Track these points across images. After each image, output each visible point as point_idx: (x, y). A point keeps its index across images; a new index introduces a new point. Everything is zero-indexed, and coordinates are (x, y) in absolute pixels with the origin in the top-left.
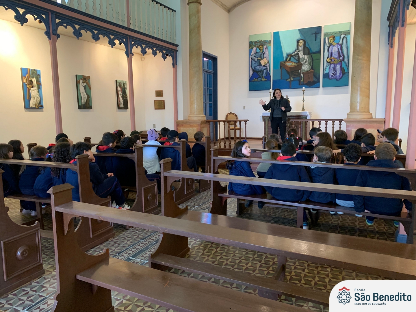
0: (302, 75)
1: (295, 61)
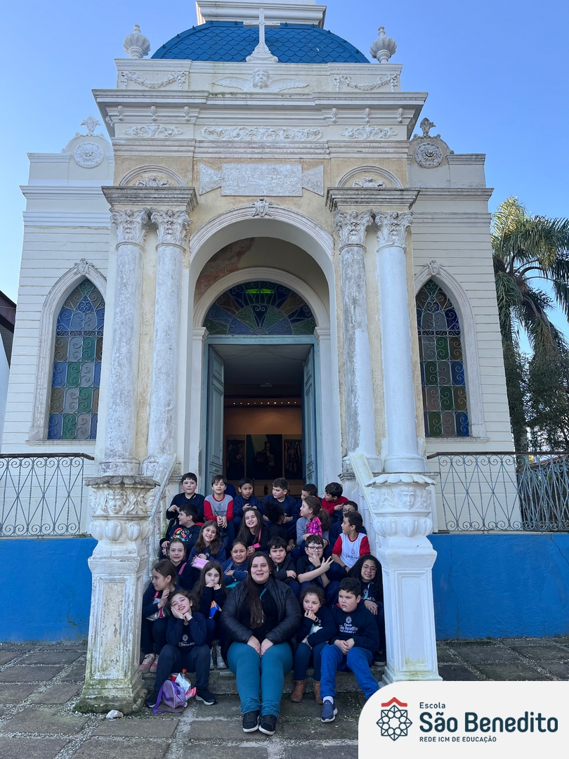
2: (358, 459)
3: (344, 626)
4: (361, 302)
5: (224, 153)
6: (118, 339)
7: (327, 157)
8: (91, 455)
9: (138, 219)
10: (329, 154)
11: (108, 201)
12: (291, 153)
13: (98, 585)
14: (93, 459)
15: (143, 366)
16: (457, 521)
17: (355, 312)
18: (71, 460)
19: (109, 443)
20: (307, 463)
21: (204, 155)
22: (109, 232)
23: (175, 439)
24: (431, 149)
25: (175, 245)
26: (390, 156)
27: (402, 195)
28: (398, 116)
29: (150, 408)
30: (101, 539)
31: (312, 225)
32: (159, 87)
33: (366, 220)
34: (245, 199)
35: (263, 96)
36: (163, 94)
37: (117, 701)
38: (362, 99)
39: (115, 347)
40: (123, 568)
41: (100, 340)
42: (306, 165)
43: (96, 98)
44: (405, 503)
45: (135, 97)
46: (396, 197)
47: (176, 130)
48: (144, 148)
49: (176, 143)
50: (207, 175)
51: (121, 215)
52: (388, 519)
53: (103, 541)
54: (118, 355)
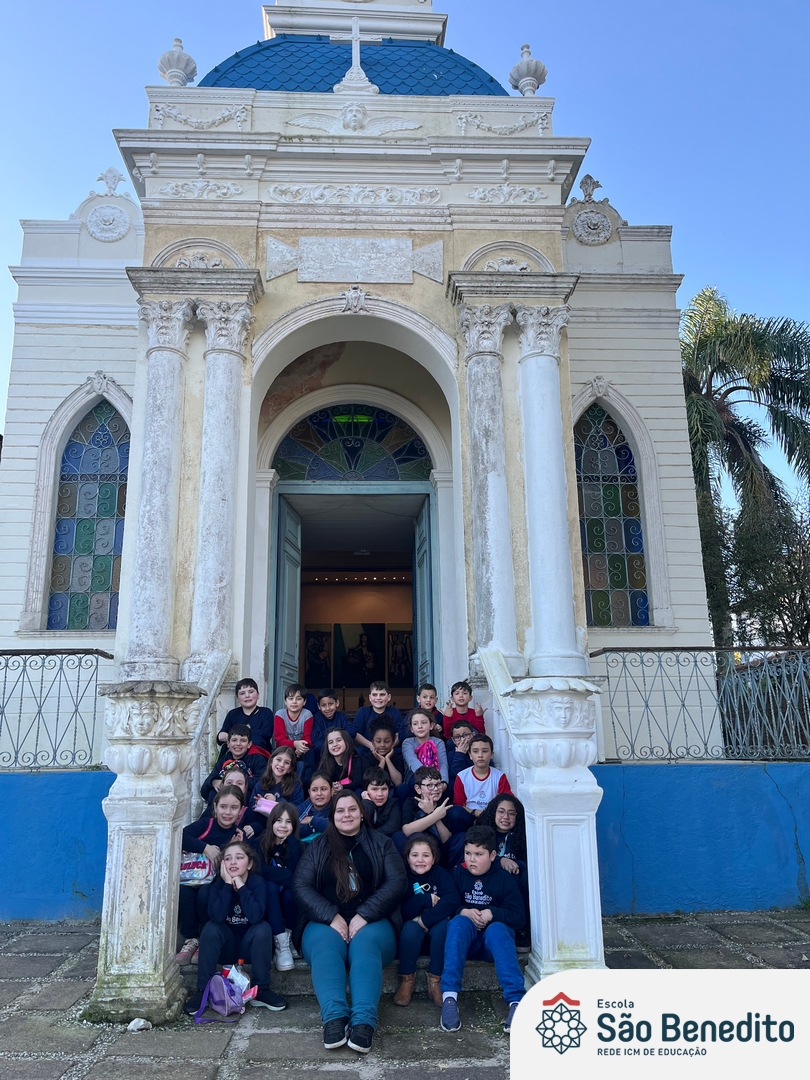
2: (492, 659)
3: (471, 894)
4: (496, 433)
5: (302, 221)
6: (148, 486)
7: (449, 227)
8: (109, 652)
9: (178, 315)
10: (451, 223)
11: (136, 289)
12: (398, 223)
13: (116, 838)
14: (112, 657)
15: (185, 524)
16: (632, 746)
17: (487, 448)
18: (80, 659)
19: (135, 635)
20: (420, 664)
21: (274, 225)
22: (136, 333)
23: (230, 629)
24: (595, 219)
25: (231, 352)
26: (538, 227)
27: (554, 282)
28: (549, 171)
29: (194, 584)
30: (122, 771)
31: (427, 324)
32: (209, 127)
33: (504, 317)
34: (331, 287)
35: (356, 141)
36: (214, 137)
37: (143, 1006)
38: (499, 146)
39: (145, 497)
40: (154, 814)
41: (123, 488)
42: (418, 239)
43: (118, 142)
44: (558, 719)
45: (175, 140)
46: (545, 285)
47: (232, 188)
48: (187, 214)
49: (233, 207)
50: (277, 252)
51: (154, 309)
52: (533, 743)
53: (125, 774)
54: (148, 508)
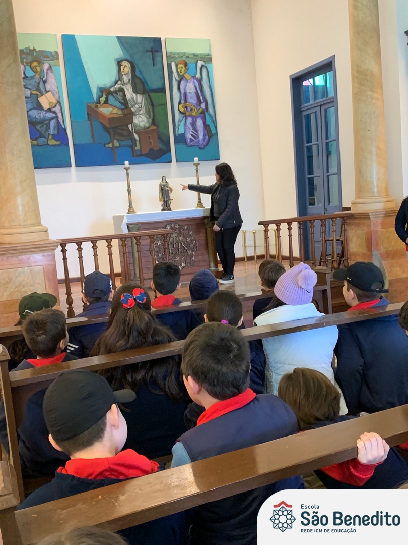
0: (136, 136)
1: (118, 104)
